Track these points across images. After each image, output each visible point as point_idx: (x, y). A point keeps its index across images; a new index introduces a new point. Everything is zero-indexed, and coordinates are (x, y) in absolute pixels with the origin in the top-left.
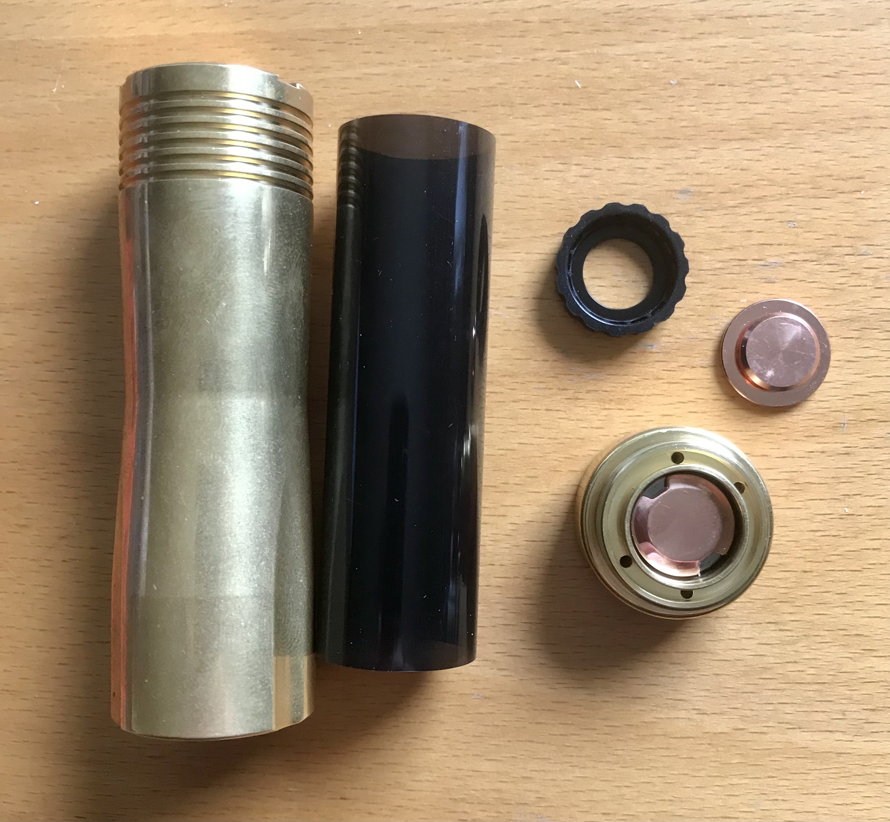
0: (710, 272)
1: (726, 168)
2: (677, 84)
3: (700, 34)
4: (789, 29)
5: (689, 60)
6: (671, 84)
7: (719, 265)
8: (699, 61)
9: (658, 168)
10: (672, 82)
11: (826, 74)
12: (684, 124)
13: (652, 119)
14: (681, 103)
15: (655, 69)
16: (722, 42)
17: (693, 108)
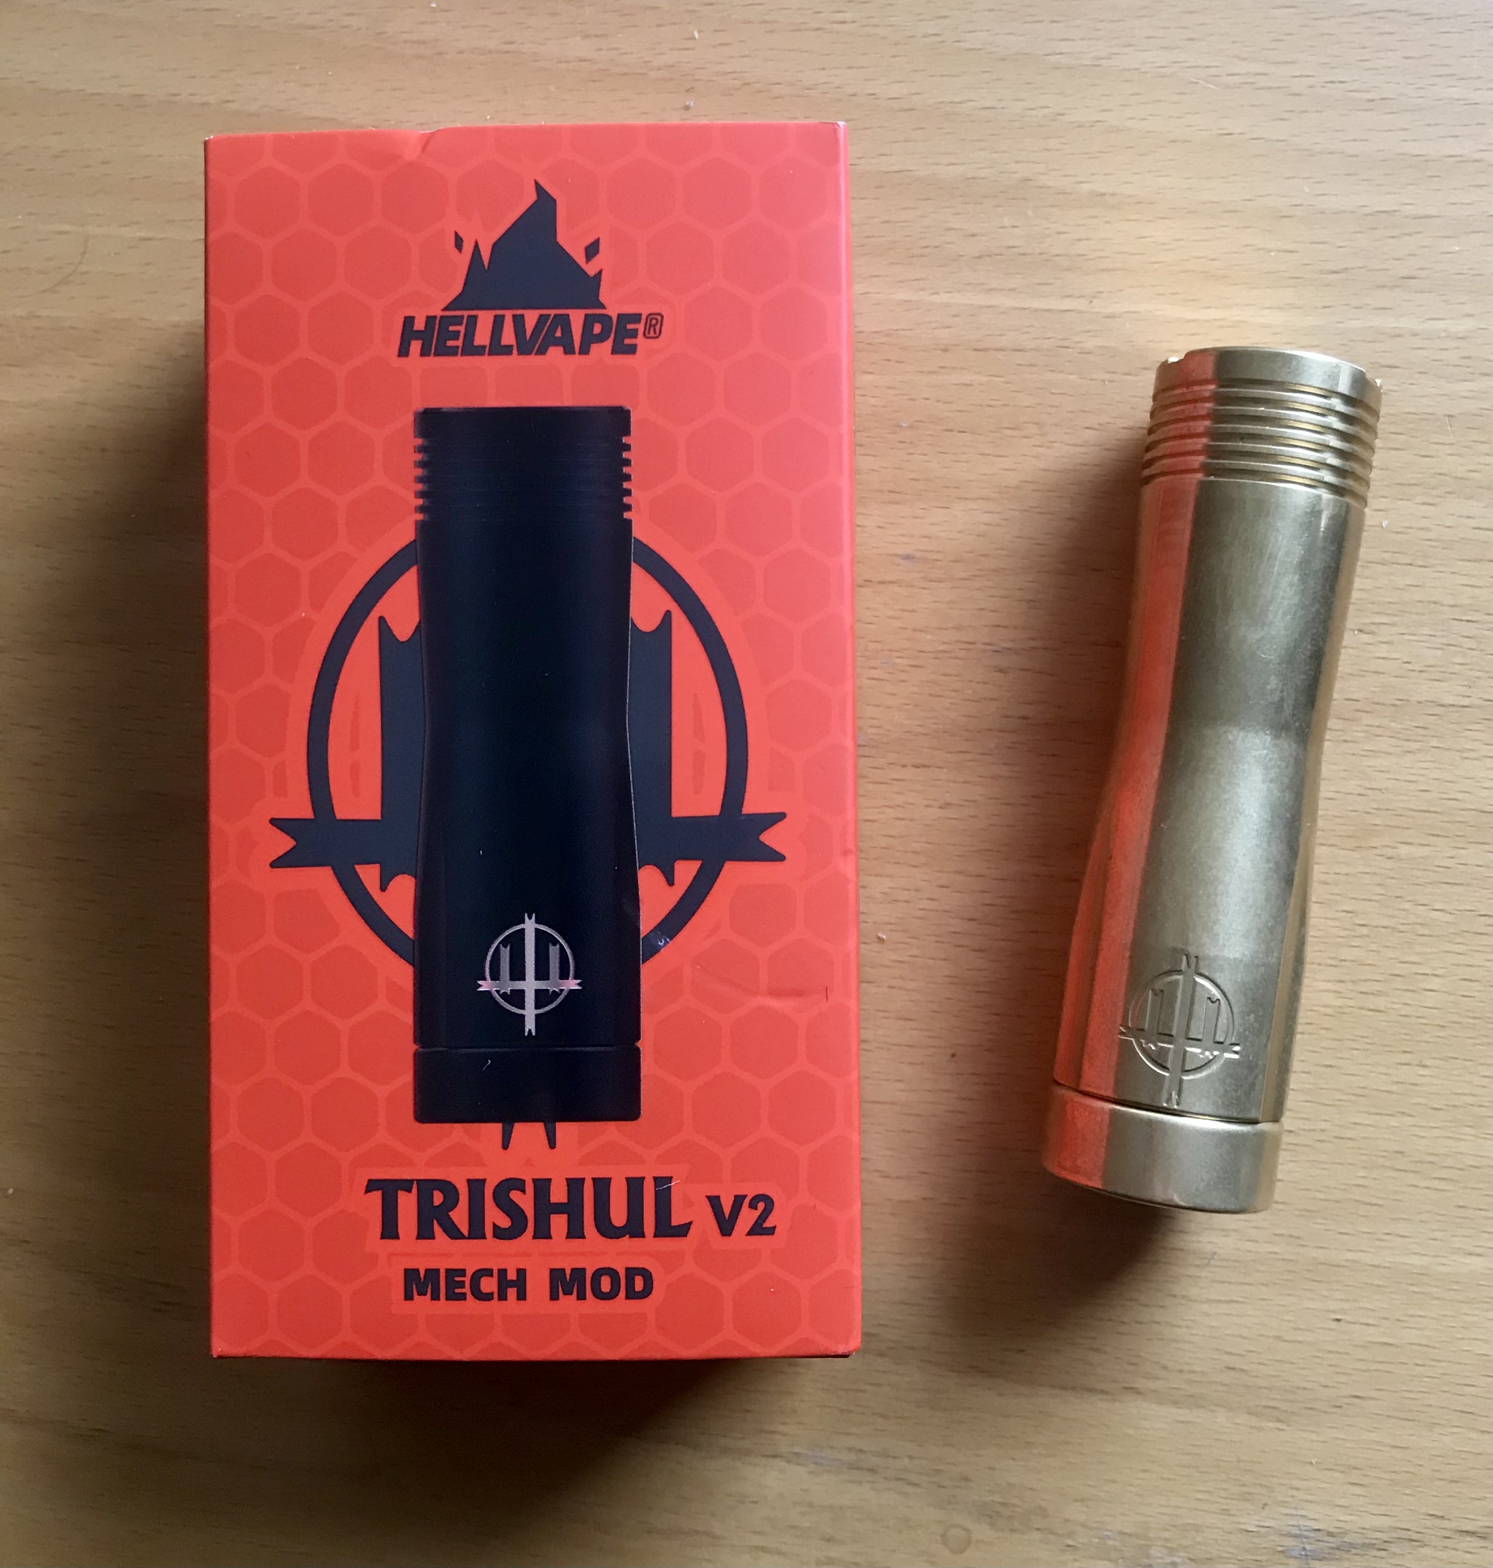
0: (930, 655)
1: (959, 532)
2: (908, 427)
3: (941, 367)
4: (1049, 368)
5: (925, 399)
6: (902, 426)
7: (941, 648)
8: (938, 401)
9: (879, 527)
10: (904, 425)
11: (1088, 425)
12: (913, 476)
13: (876, 468)
14: (912, 451)
15: (884, 407)
16: (967, 378)
17: (926, 458)
